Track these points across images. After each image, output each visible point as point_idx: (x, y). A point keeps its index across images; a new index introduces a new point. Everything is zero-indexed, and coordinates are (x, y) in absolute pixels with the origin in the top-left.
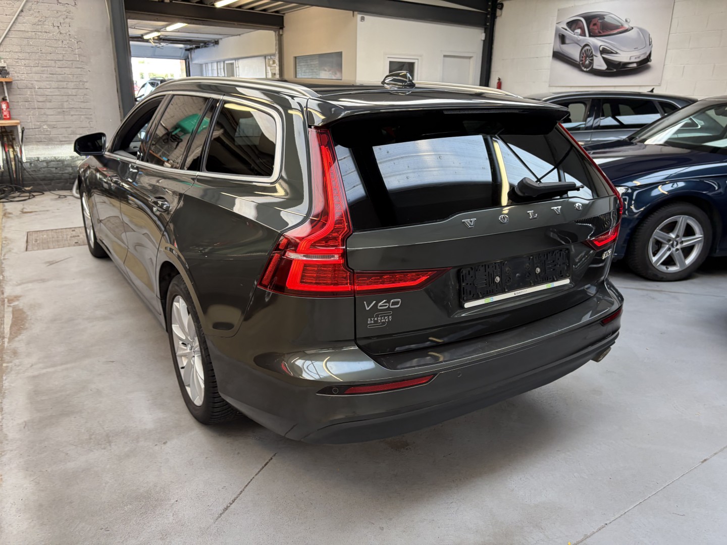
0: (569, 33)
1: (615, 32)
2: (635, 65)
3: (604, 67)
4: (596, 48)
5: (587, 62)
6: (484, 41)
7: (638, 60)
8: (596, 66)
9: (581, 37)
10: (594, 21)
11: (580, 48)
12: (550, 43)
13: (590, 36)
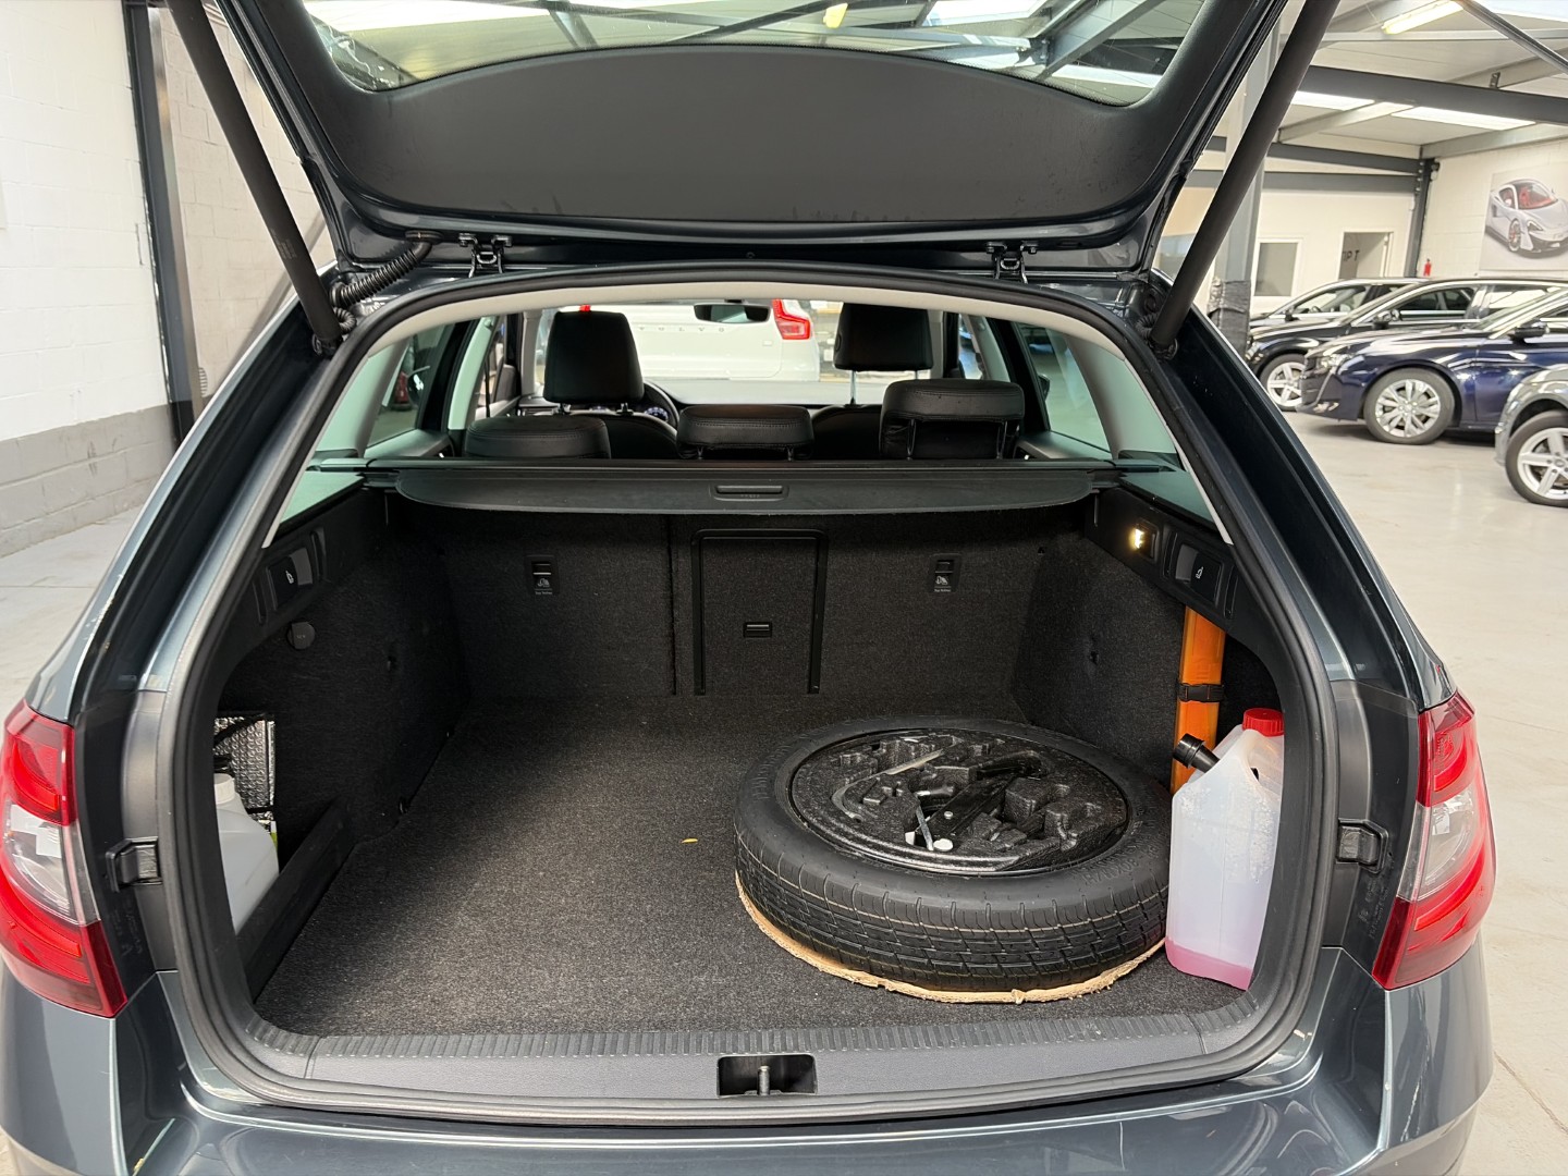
0: (1500, 203)
1: (1541, 204)
2: (1558, 245)
3: (1530, 247)
4: (1524, 223)
5: (1515, 240)
6: (1414, 210)
7: (1561, 239)
8: (1522, 246)
9: (1511, 209)
10: (1523, 190)
11: (1509, 222)
12: (1481, 218)
13: (1520, 208)
